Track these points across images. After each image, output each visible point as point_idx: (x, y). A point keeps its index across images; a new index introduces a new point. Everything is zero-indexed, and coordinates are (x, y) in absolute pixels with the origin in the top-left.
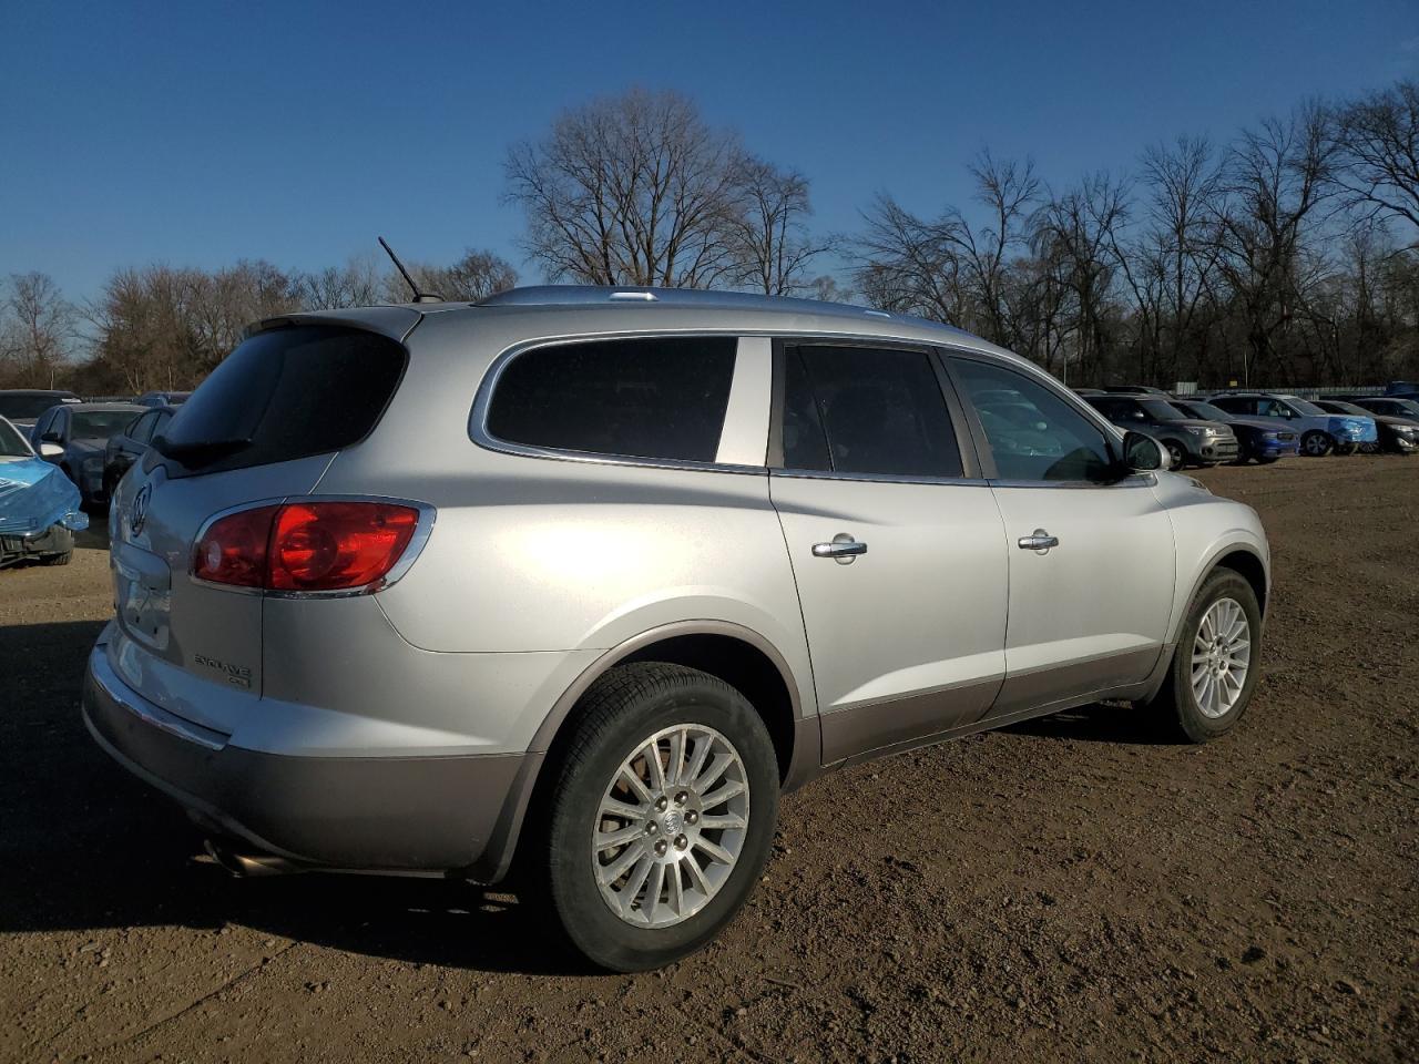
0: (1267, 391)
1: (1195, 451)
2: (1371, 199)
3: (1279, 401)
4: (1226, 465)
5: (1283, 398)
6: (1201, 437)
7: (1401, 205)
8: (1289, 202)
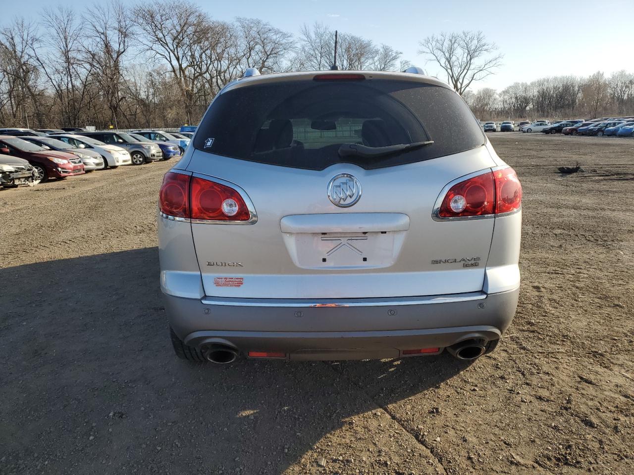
0: (155, 129)
1: (148, 156)
2: (152, 49)
3: (159, 134)
4: (157, 161)
5: (161, 132)
6: (149, 150)
7: (163, 54)
8: (115, 46)
